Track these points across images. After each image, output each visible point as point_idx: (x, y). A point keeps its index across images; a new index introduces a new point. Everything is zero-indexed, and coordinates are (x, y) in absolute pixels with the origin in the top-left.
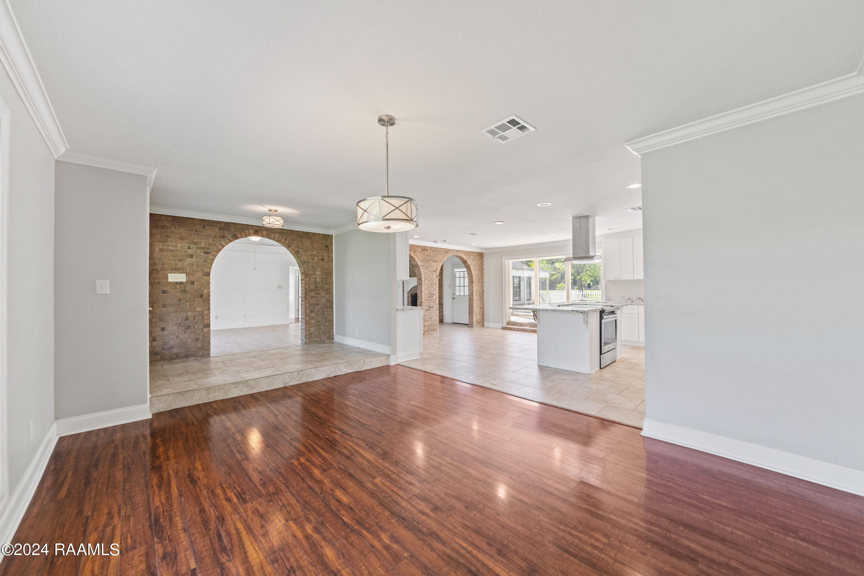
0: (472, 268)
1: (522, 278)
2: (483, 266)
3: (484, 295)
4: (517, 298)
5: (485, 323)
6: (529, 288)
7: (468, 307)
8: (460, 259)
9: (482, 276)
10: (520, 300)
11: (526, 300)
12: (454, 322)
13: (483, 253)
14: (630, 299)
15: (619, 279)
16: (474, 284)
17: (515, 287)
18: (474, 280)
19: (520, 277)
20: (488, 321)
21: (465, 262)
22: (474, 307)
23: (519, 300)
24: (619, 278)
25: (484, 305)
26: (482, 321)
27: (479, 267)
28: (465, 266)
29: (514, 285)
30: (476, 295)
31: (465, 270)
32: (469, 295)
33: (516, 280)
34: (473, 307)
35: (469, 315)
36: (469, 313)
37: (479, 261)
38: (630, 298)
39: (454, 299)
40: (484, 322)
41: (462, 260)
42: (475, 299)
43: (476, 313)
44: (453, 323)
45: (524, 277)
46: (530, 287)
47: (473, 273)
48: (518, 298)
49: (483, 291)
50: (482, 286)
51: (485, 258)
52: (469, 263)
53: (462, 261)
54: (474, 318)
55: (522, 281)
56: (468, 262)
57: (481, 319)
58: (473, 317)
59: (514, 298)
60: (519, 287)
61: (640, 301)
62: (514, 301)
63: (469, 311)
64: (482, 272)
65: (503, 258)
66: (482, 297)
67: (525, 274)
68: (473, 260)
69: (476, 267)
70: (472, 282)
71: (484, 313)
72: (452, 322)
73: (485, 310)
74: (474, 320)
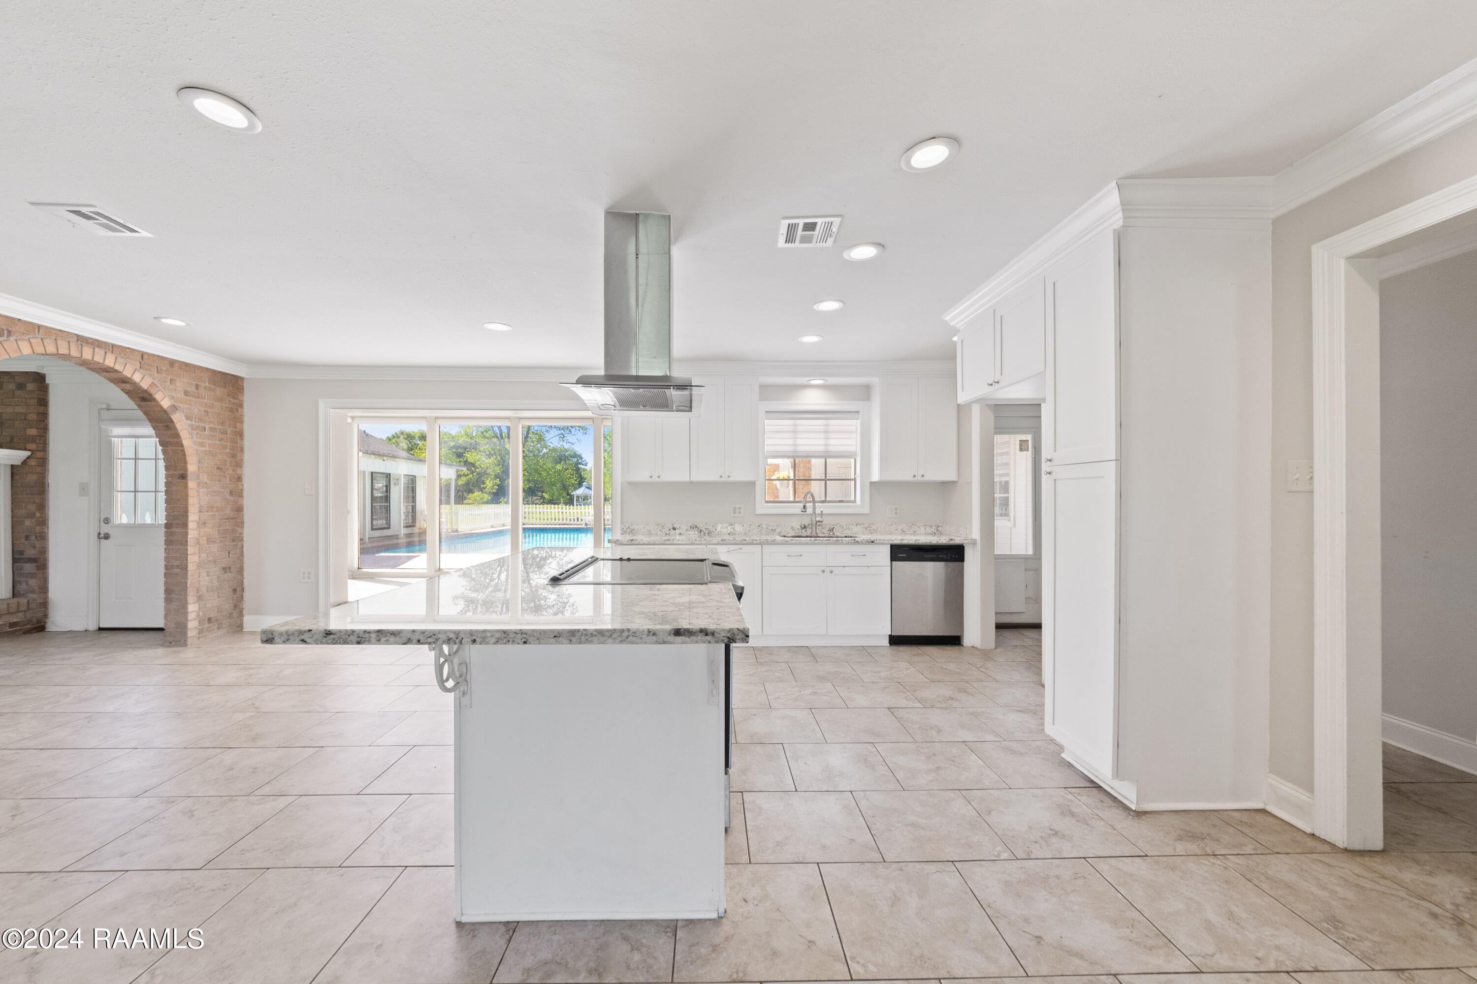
0: (180, 421)
1: (394, 479)
2: (242, 422)
3: (242, 523)
4: (380, 522)
5: (247, 619)
6: (411, 500)
7: (163, 570)
8: (113, 381)
9: (233, 456)
10: (389, 528)
11: (404, 527)
12: (102, 626)
13: (242, 379)
14: (674, 529)
15: (658, 480)
16: (191, 484)
17: (377, 497)
18: (192, 468)
19: (388, 476)
20: (258, 612)
21: (143, 398)
22: (191, 567)
23: (387, 526)
24: (659, 477)
25: (242, 554)
26: (235, 614)
27: (223, 424)
28: (146, 413)
29: (375, 492)
30: (202, 524)
31: (149, 430)
32: (167, 526)
33: (380, 485)
34: (184, 568)
35: (168, 600)
36: (168, 591)
37: (218, 404)
38: (675, 526)
39: (107, 537)
40: (241, 615)
41: (128, 387)
42: (198, 542)
43: (204, 589)
44: (100, 629)
45: (400, 475)
46: (414, 498)
47: (185, 442)
48: (384, 522)
49: (239, 509)
50: (237, 493)
51: (249, 398)
52: (165, 404)
53: (128, 393)
54: (192, 608)
55: (395, 484)
56: (158, 396)
57: (228, 607)
58: (184, 606)
59: (375, 522)
60: (387, 498)
61: (696, 533)
62: (373, 529)
63: (166, 583)
64: (234, 441)
65: (321, 404)
66: (234, 531)
67: (401, 468)
68: (186, 393)
69: (200, 420)
70: (183, 477)
71: (242, 583)
72: (93, 627)
73: (245, 574)
74: (191, 616)
